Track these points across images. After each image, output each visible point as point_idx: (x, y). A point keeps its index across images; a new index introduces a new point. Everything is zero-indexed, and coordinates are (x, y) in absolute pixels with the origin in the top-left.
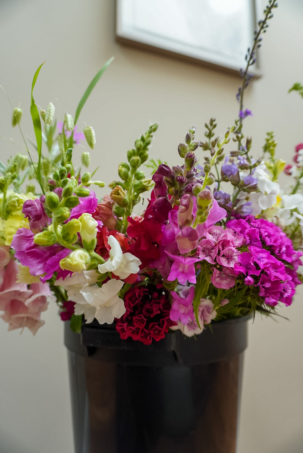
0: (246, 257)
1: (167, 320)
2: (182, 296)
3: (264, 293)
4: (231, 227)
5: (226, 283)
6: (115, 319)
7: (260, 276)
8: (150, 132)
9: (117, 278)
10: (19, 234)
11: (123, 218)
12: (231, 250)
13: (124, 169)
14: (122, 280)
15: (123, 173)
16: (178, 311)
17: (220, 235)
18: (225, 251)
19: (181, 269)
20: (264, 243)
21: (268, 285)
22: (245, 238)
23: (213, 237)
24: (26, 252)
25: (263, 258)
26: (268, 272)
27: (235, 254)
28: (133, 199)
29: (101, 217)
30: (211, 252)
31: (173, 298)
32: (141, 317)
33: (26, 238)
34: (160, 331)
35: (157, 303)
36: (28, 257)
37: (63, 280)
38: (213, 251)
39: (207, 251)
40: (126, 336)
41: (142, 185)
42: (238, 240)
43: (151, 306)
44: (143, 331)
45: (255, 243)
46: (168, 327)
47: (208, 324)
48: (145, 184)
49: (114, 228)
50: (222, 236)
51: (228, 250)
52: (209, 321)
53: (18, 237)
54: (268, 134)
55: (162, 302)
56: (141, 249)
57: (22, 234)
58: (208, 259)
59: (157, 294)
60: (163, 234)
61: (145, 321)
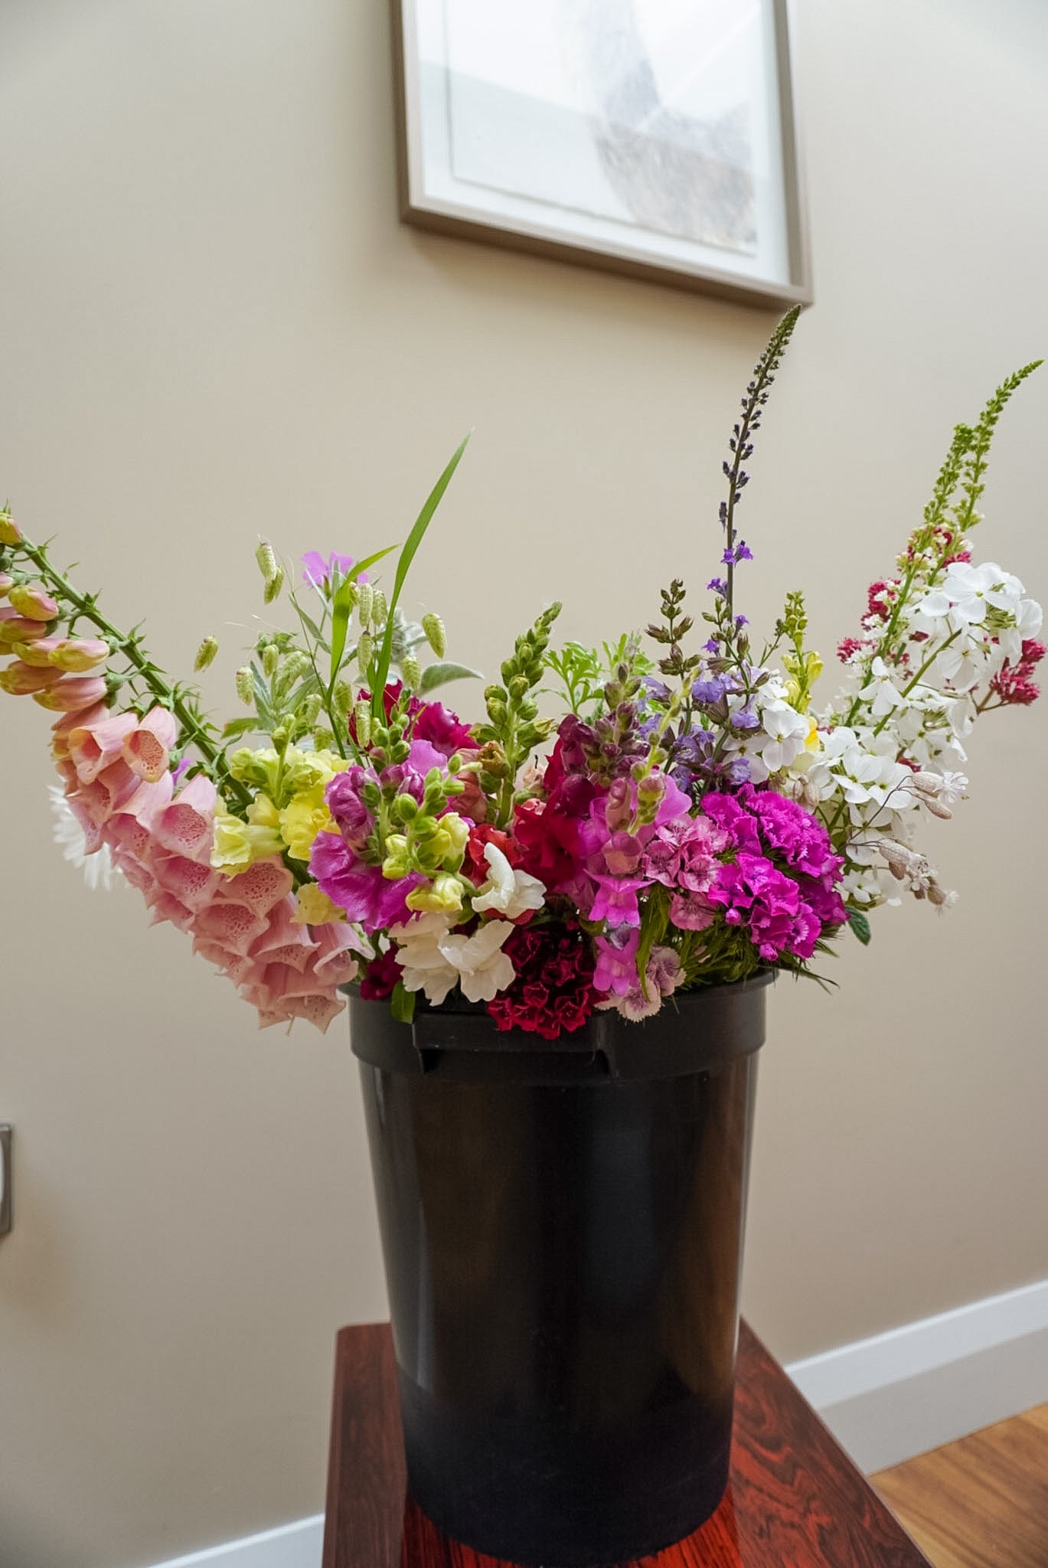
0: (730, 872)
1: (588, 991)
2: (616, 944)
3: (758, 938)
4: (707, 812)
5: (696, 919)
6: (499, 991)
7: (752, 908)
8: (546, 622)
9: (503, 918)
10: (317, 845)
11: (498, 795)
12: (704, 859)
13: (497, 704)
14: (511, 921)
15: (498, 712)
16: (608, 973)
17: (686, 830)
18: (694, 862)
19: (612, 901)
20: (766, 842)
21: (765, 923)
22: (730, 834)
23: (671, 835)
24: (334, 879)
25: (760, 874)
26: (766, 901)
27: (711, 867)
28: (518, 759)
29: (460, 802)
30: (669, 865)
31: (598, 948)
32: (538, 986)
33: (331, 853)
34: (576, 1011)
35: (568, 959)
36: (338, 888)
37: (404, 926)
38: (672, 862)
39: (660, 864)
40: (510, 1025)
41: (534, 732)
42: (719, 837)
43: (558, 964)
44: (542, 1012)
45: (750, 844)
46: (590, 1005)
47: (669, 997)
48: (540, 730)
49: (483, 818)
50: (687, 833)
51: (698, 861)
52: (672, 991)
53: (317, 852)
54: (790, 597)
55: (578, 957)
56: (541, 865)
57: (322, 846)
58: (663, 878)
59: (569, 941)
60: (580, 839)
61: (545, 992)
